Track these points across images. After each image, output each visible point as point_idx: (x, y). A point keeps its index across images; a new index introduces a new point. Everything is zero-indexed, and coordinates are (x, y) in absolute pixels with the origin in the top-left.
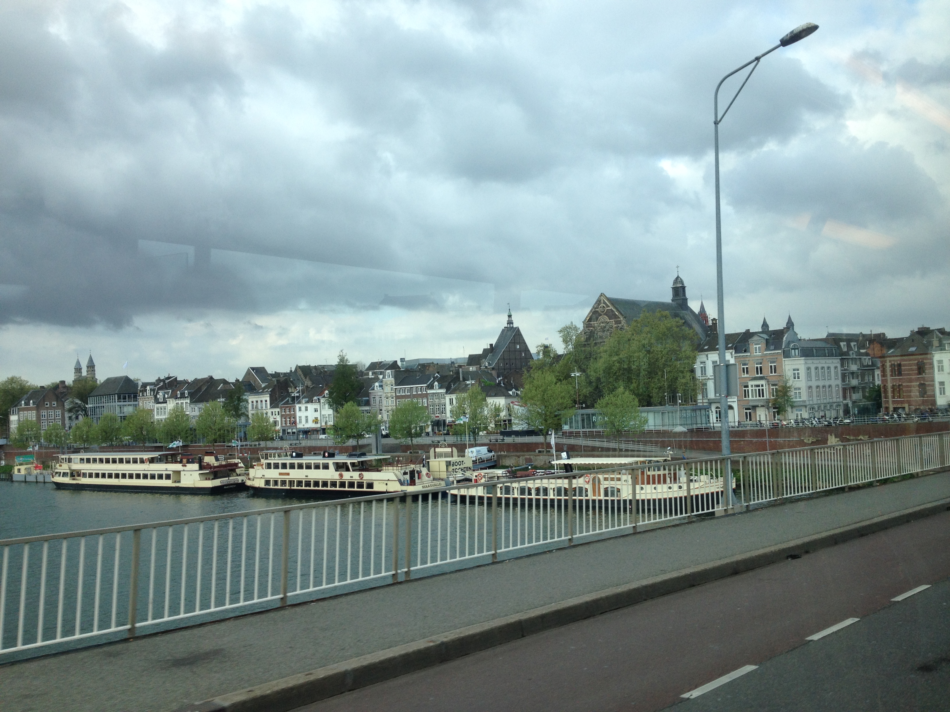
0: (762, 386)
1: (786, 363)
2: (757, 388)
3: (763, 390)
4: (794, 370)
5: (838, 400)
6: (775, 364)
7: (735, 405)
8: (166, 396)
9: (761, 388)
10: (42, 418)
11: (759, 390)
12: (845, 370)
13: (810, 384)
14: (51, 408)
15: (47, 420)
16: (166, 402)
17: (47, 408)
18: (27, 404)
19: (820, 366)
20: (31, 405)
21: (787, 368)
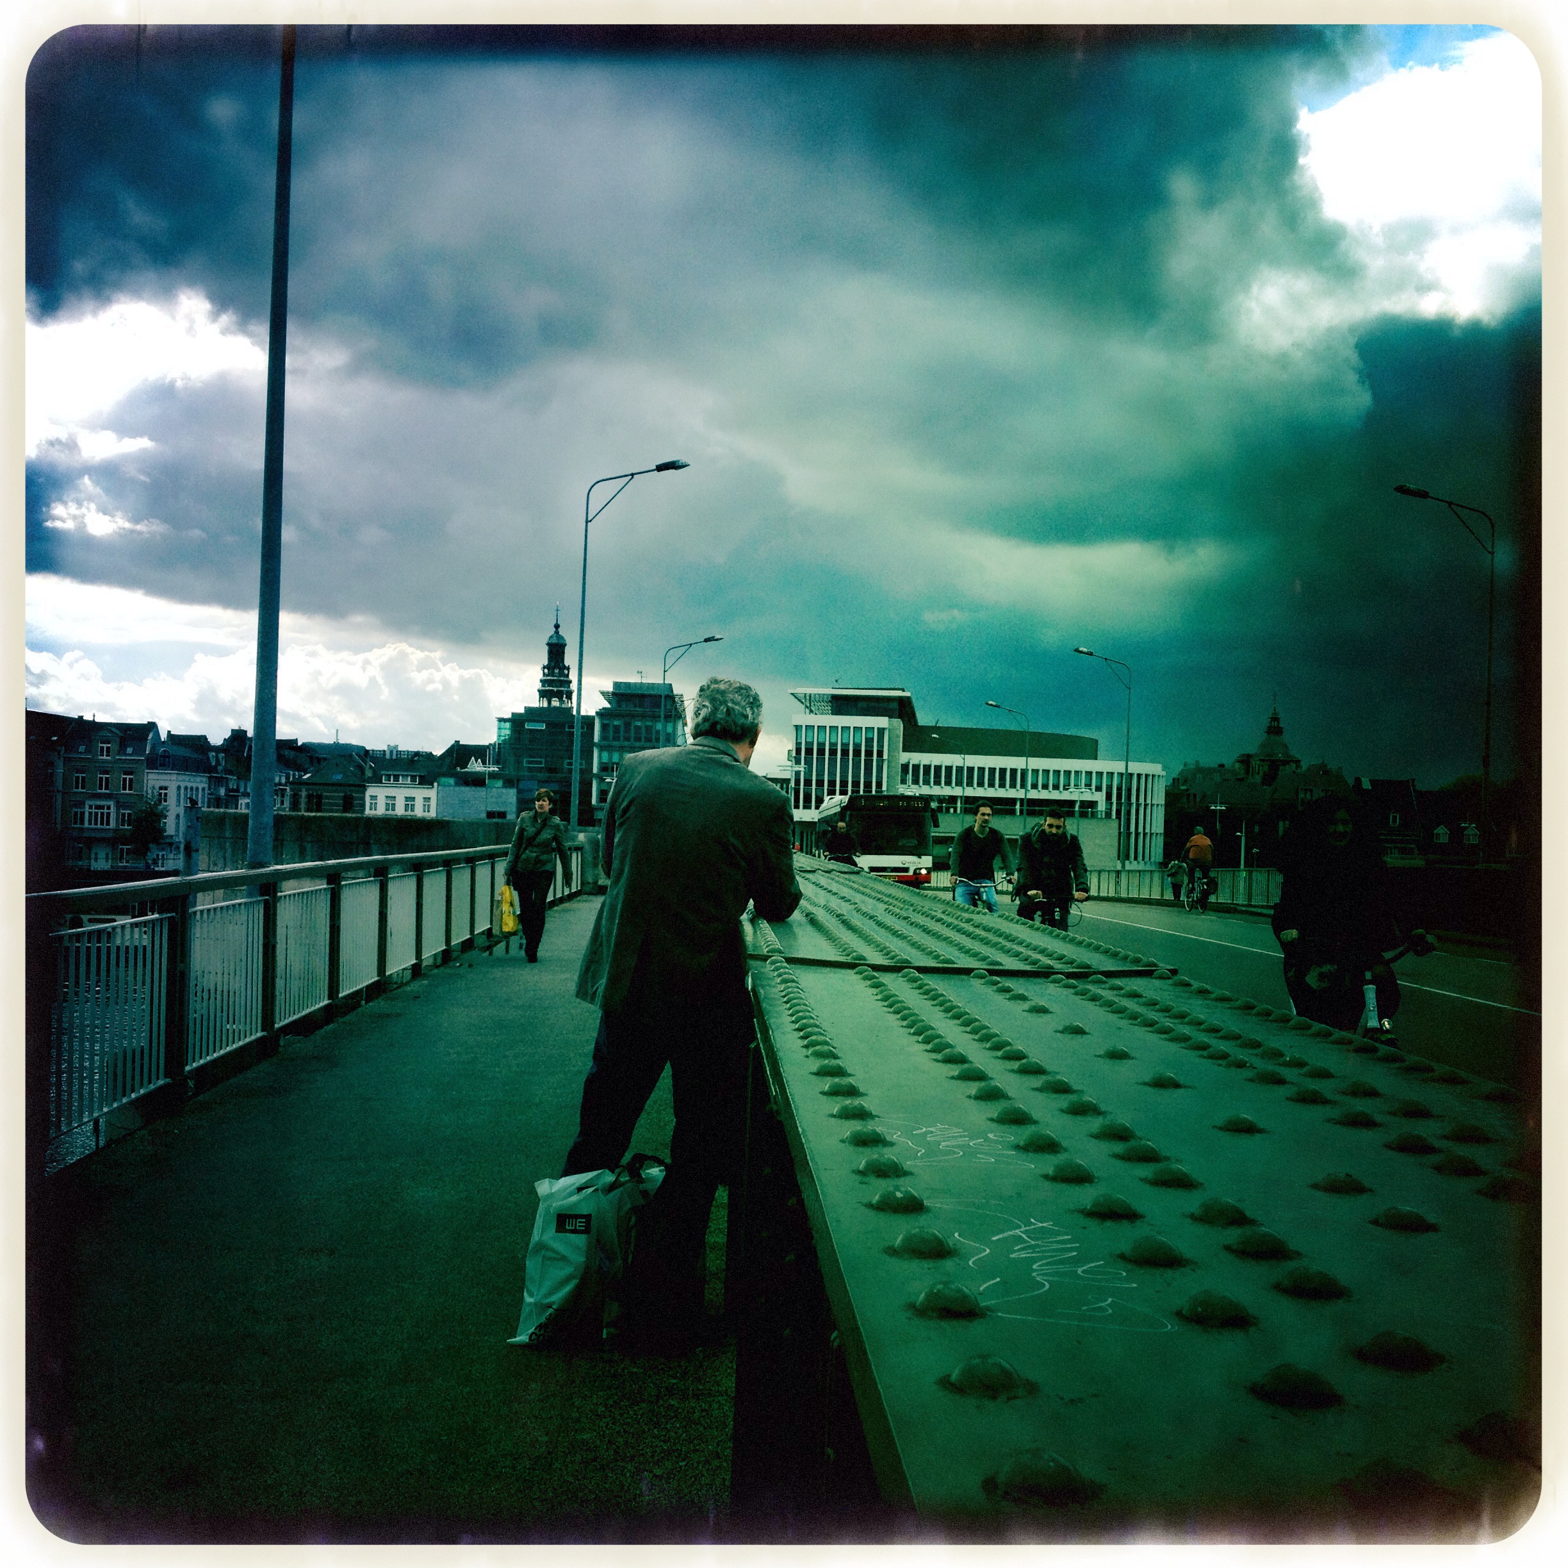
0: (109, 808)
1: (150, 776)
2: (100, 811)
3: (109, 814)
4: (161, 788)
6: (131, 777)
9: (106, 811)
11: (102, 814)
13: (178, 810)
19: (189, 786)
21: (151, 783)
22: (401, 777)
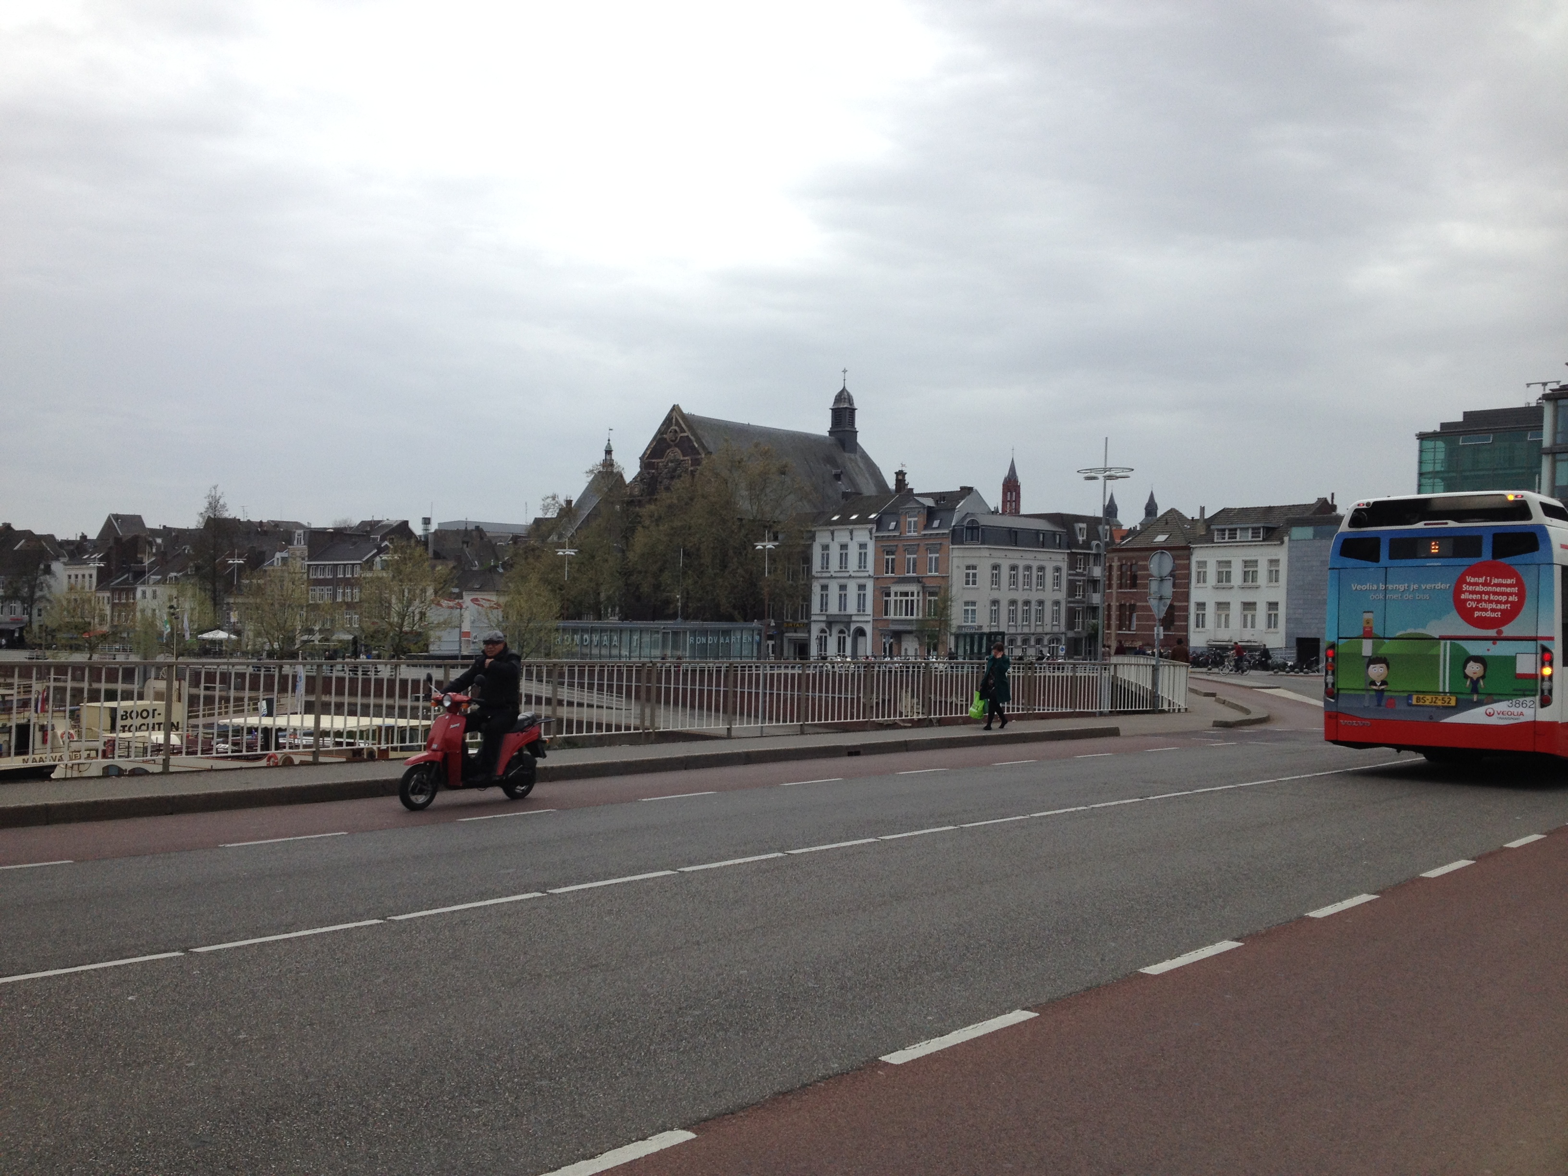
0: (912, 595)
1: (956, 553)
2: (904, 598)
3: (912, 601)
4: (968, 568)
5: (1056, 629)
6: (937, 555)
7: (868, 629)
9: (910, 598)
11: (907, 601)
12: (1077, 574)
13: (996, 595)
19: (1021, 564)
21: (955, 562)
22: (1238, 532)
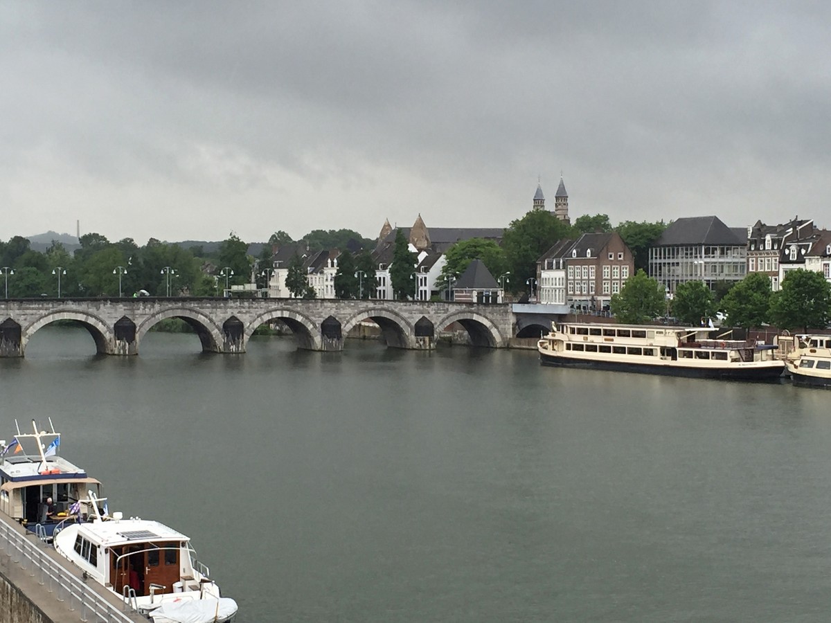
8: (803, 252)
10: (604, 278)
14: (616, 262)
15: (611, 280)
16: (803, 262)
17: (611, 263)
18: (582, 253)
20: (589, 256)
